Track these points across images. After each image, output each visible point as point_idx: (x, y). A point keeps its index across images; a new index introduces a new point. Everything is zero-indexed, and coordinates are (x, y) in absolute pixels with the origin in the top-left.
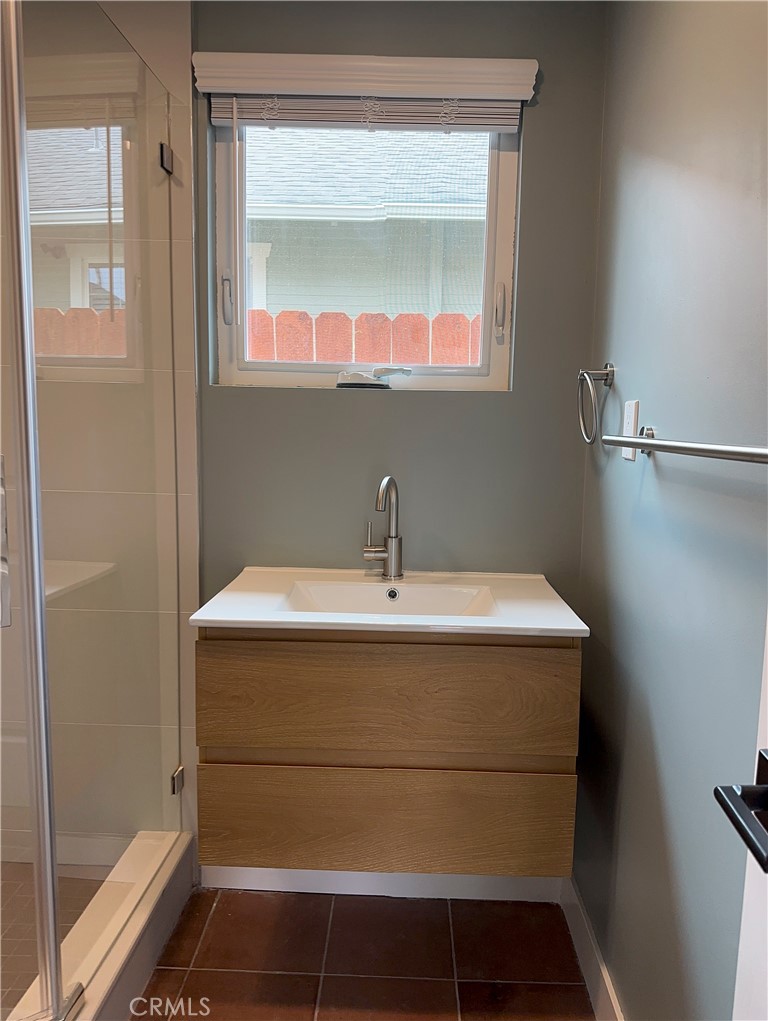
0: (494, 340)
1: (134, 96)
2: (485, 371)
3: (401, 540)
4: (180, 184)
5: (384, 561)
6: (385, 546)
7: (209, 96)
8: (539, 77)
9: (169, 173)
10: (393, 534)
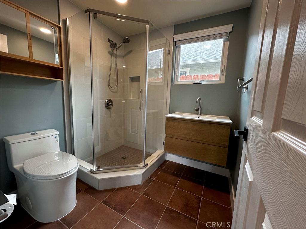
0: (222, 75)
1: (165, 43)
2: (220, 81)
3: (201, 109)
4: (170, 55)
5: (198, 112)
6: (198, 110)
7: (175, 41)
8: (233, 27)
9: (169, 54)
10: (200, 107)
